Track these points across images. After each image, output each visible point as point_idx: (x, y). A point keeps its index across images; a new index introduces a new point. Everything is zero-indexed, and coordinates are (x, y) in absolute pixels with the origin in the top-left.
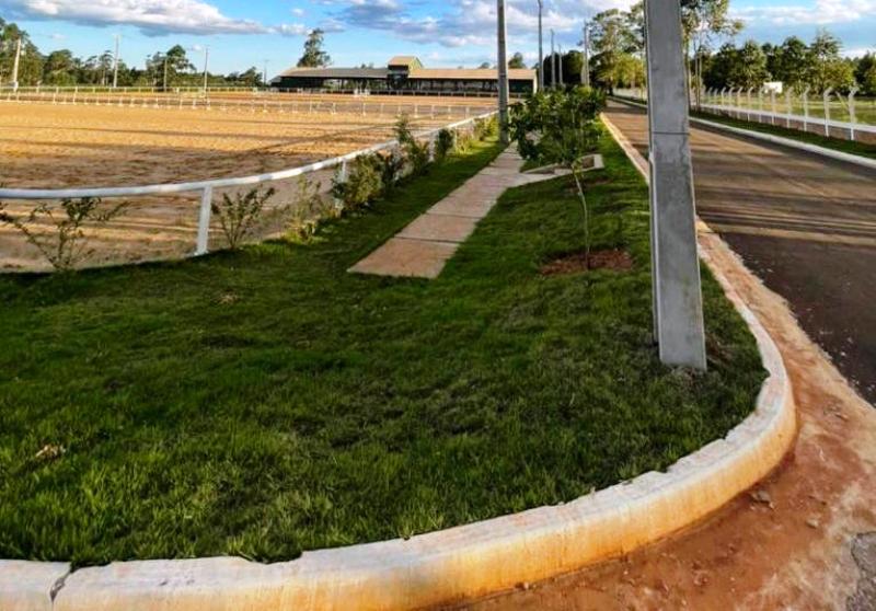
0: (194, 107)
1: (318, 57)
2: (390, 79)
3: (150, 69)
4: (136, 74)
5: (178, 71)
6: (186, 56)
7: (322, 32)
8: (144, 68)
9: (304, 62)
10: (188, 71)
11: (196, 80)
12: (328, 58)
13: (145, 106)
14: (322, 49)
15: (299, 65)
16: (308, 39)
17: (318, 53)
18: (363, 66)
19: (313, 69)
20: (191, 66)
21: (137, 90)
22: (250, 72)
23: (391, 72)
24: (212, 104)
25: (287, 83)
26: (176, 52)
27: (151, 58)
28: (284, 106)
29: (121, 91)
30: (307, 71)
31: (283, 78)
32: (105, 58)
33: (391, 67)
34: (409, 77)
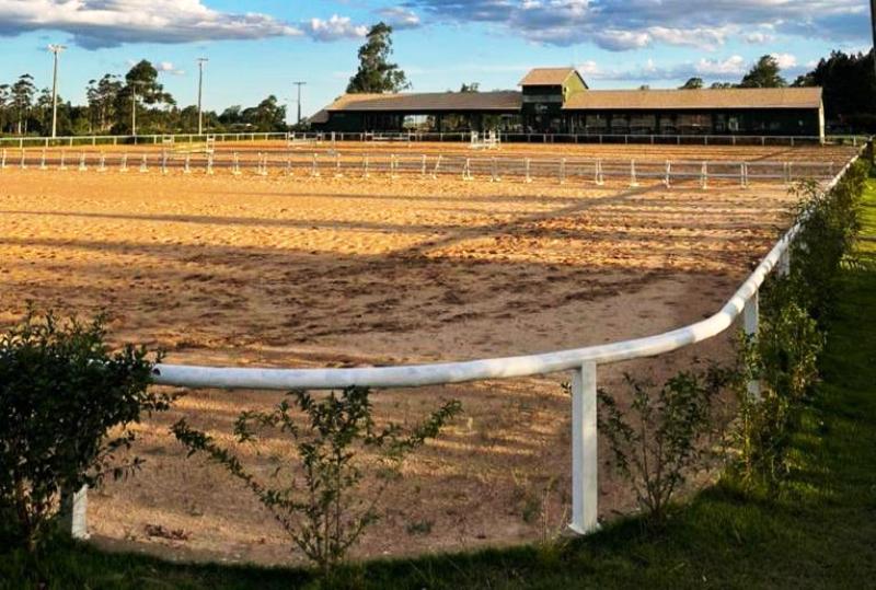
0: (211, 171)
1: (385, 75)
2: (527, 113)
3: (94, 103)
4: (72, 115)
5: (149, 107)
6: (158, 80)
7: (389, 30)
8: (85, 103)
9: (358, 84)
10: (161, 106)
11: (187, 122)
12: (400, 76)
13: (124, 169)
14: (389, 60)
15: (350, 91)
16: (365, 42)
17: (383, 67)
18: (464, 89)
19: (375, 96)
20: (168, 98)
21: (89, 142)
22: (267, 104)
23: (527, 99)
24: (243, 164)
25: (339, 124)
26: (142, 73)
27: (96, 86)
28: (345, 166)
29: (63, 143)
30: (366, 100)
31: (331, 113)
32: (21, 87)
33: (528, 89)
34: (564, 107)
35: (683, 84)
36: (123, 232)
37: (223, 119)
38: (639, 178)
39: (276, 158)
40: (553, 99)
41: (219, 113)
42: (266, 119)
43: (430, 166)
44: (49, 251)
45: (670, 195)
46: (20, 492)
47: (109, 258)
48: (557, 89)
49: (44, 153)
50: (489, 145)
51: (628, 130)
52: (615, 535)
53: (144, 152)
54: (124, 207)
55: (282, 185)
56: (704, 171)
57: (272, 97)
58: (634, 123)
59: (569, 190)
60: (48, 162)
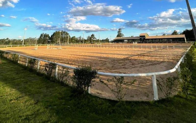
0: (101, 47)
1: (121, 35)
2: (140, 39)
3: (88, 39)
4: (85, 40)
5: (94, 39)
6: (94, 36)
7: (121, 29)
8: (87, 39)
9: (118, 36)
10: (95, 39)
11: (98, 41)
12: (123, 35)
13: (91, 47)
14: (121, 33)
15: (117, 37)
16: (118, 31)
17: (121, 34)
18: (132, 36)
19: (120, 38)
20: (96, 38)
21: (87, 44)
22: (107, 39)
23: (140, 38)
24: (105, 46)
25: (116, 41)
26: (93, 35)
27: (88, 37)
28: (117, 46)
29: (85, 44)
30: (119, 38)
31: (115, 40)
32: (80, 37)
33: (140, 36)
34: (146, 38)
35: (162, 35)
36: (92, 55)
37: (102, 41)
38: (158, 48)
39: (108, 46)
40: (144, 37)
41: (101, 40)
42: (107, 41)
43: (128, 47)
44: (84, 57)
45: (163, 50)
46: (83, 87)
47: (90, 58)
48: (144, 36)
49: (83, 45)
50: (136, 44)
51: (155, 41)
52: (161, 101)
53: (93, 45)
54: (92, 51)
55: (110, 49)
56: (168, 47)
57: (108, 38)
58: (156, 40)
59: (147, 50)
60: (83, 46)
